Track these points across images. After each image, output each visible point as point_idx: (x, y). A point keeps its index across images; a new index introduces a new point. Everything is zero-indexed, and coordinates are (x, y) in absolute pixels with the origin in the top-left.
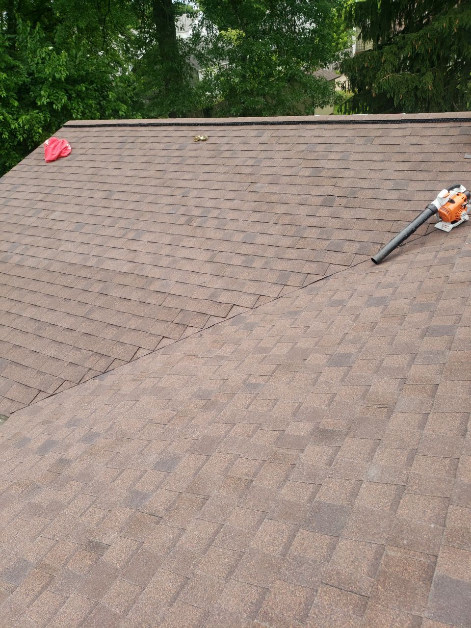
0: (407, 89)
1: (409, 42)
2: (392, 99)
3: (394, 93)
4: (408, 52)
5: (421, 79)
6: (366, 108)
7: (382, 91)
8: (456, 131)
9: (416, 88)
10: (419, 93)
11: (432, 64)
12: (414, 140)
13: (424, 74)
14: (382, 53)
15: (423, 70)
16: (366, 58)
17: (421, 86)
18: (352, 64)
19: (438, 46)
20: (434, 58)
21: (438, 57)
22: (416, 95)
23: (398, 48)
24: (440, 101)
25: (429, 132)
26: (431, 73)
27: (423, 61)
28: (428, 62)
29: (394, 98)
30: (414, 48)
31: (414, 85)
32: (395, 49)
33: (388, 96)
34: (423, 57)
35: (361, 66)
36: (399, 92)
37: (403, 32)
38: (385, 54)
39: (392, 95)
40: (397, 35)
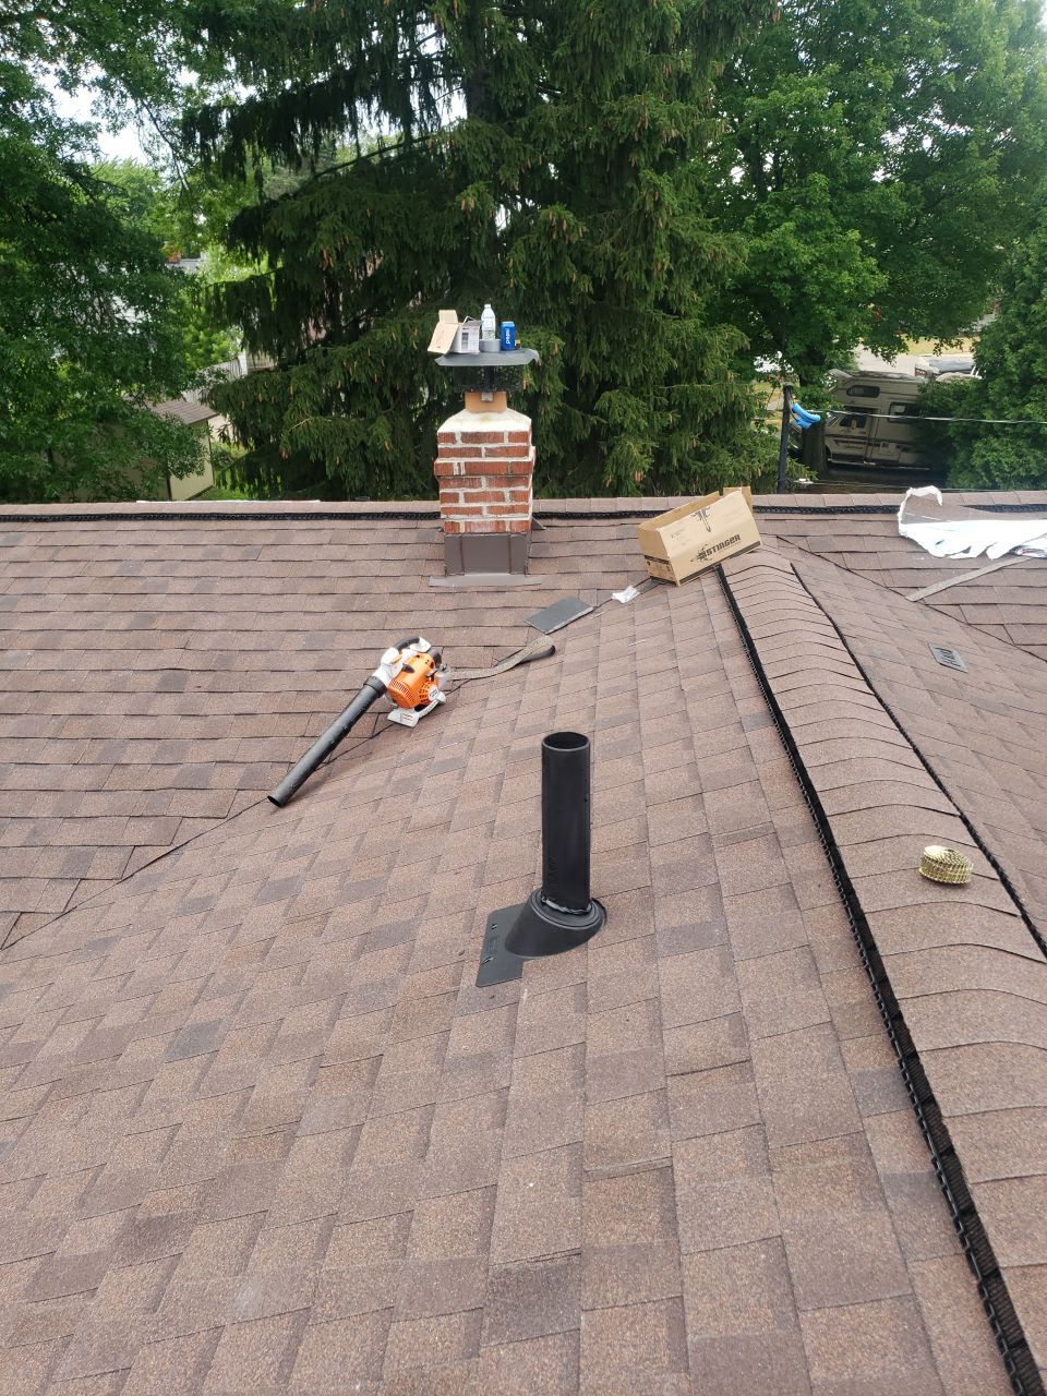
0: (346, 447)
1: (335, 361)
2: (320, 464)
3: (323, 453)
4: (335, 379)
5: (369, 429)
7: (300, 447)
8: (412, 536)
9: (363, 444)
10: (369, 455)
11: (385, 404)
12: (338, 552)
13: (373, 421)
14: (289, 378)
15: (370, 412)
16: (259, 386)
17: (371, 441)
18: (232, 394)
19: (390, 372)
20: (387, 392)
21: (393, 391)
22: (365, 460)
23: (318, 371)
24: (411, 469)
25: (364, 538)
26: (385, 419)
27: (367, 396)
28: (376, 398)
29: (324, 462)
30: (346, 373)
31: (359, 439)
32: (312, 372)
33: (312, 457)
34: (366, 390)
35: (251, 398)
36: (332, 450)
37: (324, 342)
38: (294, 379)
39: (320, 455)
40: (315, 346)
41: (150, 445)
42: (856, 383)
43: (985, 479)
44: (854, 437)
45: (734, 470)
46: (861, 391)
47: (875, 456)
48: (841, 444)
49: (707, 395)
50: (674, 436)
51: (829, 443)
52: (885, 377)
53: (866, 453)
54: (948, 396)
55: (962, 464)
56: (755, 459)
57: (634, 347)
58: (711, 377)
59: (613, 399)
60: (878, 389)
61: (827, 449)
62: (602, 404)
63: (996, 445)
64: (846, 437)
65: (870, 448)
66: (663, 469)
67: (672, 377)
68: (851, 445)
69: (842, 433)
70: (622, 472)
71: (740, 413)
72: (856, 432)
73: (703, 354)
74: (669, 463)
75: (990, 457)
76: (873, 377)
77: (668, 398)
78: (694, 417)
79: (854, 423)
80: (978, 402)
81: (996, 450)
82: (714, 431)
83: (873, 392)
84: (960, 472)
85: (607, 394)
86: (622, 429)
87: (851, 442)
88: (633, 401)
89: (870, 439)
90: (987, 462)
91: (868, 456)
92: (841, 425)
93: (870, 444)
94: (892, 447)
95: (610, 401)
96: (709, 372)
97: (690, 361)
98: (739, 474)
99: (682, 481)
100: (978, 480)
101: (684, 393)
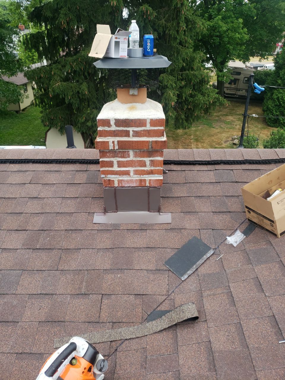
0: (72, 93)
1: (68, 63)
2: (64, 99)
3: (65, 95)
4: (68, 69)
5: (80, 87)
6: (50, 103)
7: (56, 93)
9: (78, 92)
10: (80, 96)
11: (86, 78)
13: (81, 84)
14: (52, 69)
15: (81, 81)
16: (42, 71)
17: (81, 91)
18: (32, 74)
19: (87, 67)
20: (86, 74)
21: (89, 74)
22: (79, 97)
23: (62, 66)
24: (95, 100)
26: (86, 83)
27: (79, 75)
28: (83, 76)
29: (65, 98)
30: (72, 67)
31: (77, 90)
32: (60, 66)
33: (61, 97)
34: (79, 73)
35: (39, 76)
36: (67, 94)
37: (65, 56)
38: (53, 69)
39: (63, 95)
40: (62, 57)
41: (3, 93)
42: (234, 71)
43: (277, 102)
44: (232, 88)
45: (203, 101)
46: (235, 73)
47: (239, 94)
48: (229, 90)
49: (194, 75)
50: (184, 90)
51: (225, 90)
52: (242, 69)
53: (236, 92)
54: (262, 75)
55: (269, 97)
56: (210, 97)
57: (172, 58)
58: (196, 69)
59: (164, 77)
60: (240, 73)
61: (224, 92)
62: (160, 78)
63: (281, 91)
64: (230, 88)
65: (237, 91)
66: (180, 100)
67: (183, 69)
68: (232, 90)
69: (229, 87)
70: (167, 102)
71: (205, 81)
72: (233, 86)
73: (193, 61)
74: (182, 98)
75: (279, 95)
76: (238, 69)
77: (182, 76)
78: (190, 83)
79: (233, 83)
80: (275, 77)
81: (281, 93)
82: (196, 87)
83: (239, 74)
84: (268, 100)
85: (162, 75)
86: (167, 87)
87: (232, 89)
88: (171, 77)
89: (237, 89)
90: (278, 97)
91: (237, 94)
92: (229, 84)
93: (237, 90)
94: (244, 91)
95: (163, 77)
96: (195, 68)
97: (189, 64)
98: (205, 102)
99: (186, 104)
100: (275, 103)
101: (187, 75)
